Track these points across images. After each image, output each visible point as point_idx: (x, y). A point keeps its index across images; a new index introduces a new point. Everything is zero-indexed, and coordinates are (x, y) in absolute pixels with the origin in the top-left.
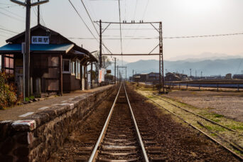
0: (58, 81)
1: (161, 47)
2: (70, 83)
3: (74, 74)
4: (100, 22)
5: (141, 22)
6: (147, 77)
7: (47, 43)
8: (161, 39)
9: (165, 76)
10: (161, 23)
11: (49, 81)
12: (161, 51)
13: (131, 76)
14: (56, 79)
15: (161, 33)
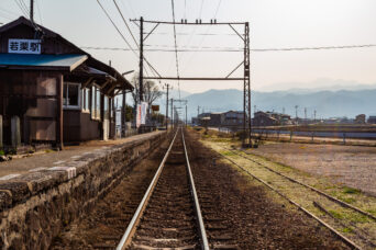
0: (54, 123)
1: (247, 67)
2: (79, 127)
3: (87, 111)
4: (142, 20)
5: (214, 22)
6: (223, 119)
7: (38, 52)
8: (247, 51)
9: (252, 117)
10: (247, 24)
11: (38, 122)
12: (247, 73)
13: (196, 116)
14: (50, 119)
15: (247, 41)
